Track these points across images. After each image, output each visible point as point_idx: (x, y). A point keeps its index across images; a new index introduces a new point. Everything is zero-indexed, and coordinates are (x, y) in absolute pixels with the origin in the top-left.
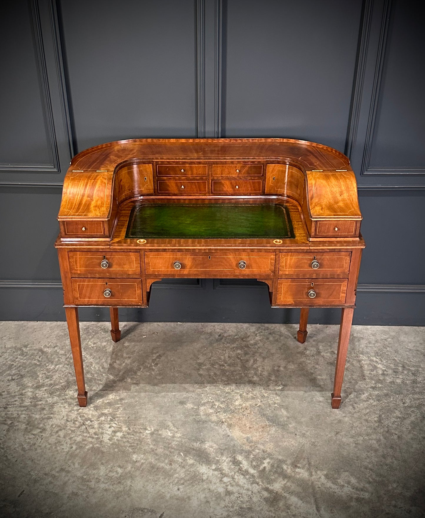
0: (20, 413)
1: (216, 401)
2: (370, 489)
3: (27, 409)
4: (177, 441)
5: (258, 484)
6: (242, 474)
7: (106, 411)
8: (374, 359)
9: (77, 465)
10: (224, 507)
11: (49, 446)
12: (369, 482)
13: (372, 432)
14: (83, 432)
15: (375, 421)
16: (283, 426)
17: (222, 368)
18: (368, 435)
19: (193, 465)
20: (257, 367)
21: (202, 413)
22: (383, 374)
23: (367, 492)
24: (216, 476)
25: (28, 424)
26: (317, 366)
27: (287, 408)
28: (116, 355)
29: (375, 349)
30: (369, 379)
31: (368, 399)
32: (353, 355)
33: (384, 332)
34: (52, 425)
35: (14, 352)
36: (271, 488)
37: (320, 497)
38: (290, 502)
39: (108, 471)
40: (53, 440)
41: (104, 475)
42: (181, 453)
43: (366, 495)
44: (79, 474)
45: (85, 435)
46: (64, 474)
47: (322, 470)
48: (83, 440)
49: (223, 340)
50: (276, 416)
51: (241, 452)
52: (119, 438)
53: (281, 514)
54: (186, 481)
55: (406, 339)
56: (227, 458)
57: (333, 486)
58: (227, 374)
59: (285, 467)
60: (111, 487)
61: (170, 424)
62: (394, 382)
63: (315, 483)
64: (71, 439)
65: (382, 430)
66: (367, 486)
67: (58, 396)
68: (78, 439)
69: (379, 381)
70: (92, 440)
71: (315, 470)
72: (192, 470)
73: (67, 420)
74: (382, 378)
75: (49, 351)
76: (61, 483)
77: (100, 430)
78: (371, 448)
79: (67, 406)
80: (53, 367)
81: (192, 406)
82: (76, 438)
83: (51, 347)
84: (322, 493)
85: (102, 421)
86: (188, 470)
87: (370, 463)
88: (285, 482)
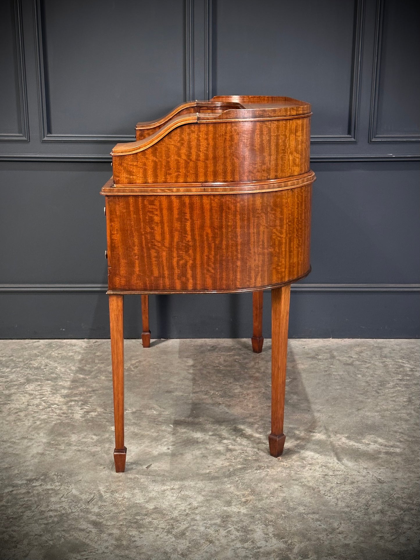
1: (210, 390)
2: (401, 446)
4: (165, 417)
6: (245, 438)
7: (76, 398)
8: (400, 361)
9: (42, 434)
10: (225, 460)
11: (7, 422)
12: (401, 442)
13: (401, 408)
14: (49, 412)
15: (404, 401)
17: (216, 368)
18: (396, 411)
19: (185, 432)
20: (260, 368)
22: (412, 370)
23: (398, 448)
24: (215, 440)
26: (332, 366)
28: (86, 361)
29: (401, 354)
30: (394, 374)
31: (394, 387)
32: (374, 358)
33: (411, 343)
34: (10, 409)
37: (342, 452)
38: (304, 455)
39: (81, 438)
40: (12, 418)
41: (76, 440)
42: (171, 425)
43: (398, 450)
44: (45, 441)
45: (51, 414)
46: (26, 441)
47: (342, 434)
48: (49, 418)
49: (216, 350)
51: (244, 423)
52: (93, 416)
53: (295, 463)
54: (177, 443)
56: (226, 427)
57: (356, 444)
58: (223, 372)
59: (297, 432)
60: (86, 449)
61: (155, 406)
63: (334, 443)
64: (33, 417)
65: (413, 407)
66: (398, 444)
67: (16, 389)
68: (43, 417)
69: (407, 375)
70: (60, 418)
71: (334, 434)
72: (184, 436)
73: (28, 405)
74: (410, 373)
75: (4, 359)
76: (23, 447)
77: (70, 411)
78: (401, 419)
79: (27, 396)
80: (8, 370)
81: (181, 394)
82: (40, 417)
83: (5, 356)
84: (343, 449)
85: (71, 405)
86: (179, 436)
87: (400, 429)
88: (298, 442)
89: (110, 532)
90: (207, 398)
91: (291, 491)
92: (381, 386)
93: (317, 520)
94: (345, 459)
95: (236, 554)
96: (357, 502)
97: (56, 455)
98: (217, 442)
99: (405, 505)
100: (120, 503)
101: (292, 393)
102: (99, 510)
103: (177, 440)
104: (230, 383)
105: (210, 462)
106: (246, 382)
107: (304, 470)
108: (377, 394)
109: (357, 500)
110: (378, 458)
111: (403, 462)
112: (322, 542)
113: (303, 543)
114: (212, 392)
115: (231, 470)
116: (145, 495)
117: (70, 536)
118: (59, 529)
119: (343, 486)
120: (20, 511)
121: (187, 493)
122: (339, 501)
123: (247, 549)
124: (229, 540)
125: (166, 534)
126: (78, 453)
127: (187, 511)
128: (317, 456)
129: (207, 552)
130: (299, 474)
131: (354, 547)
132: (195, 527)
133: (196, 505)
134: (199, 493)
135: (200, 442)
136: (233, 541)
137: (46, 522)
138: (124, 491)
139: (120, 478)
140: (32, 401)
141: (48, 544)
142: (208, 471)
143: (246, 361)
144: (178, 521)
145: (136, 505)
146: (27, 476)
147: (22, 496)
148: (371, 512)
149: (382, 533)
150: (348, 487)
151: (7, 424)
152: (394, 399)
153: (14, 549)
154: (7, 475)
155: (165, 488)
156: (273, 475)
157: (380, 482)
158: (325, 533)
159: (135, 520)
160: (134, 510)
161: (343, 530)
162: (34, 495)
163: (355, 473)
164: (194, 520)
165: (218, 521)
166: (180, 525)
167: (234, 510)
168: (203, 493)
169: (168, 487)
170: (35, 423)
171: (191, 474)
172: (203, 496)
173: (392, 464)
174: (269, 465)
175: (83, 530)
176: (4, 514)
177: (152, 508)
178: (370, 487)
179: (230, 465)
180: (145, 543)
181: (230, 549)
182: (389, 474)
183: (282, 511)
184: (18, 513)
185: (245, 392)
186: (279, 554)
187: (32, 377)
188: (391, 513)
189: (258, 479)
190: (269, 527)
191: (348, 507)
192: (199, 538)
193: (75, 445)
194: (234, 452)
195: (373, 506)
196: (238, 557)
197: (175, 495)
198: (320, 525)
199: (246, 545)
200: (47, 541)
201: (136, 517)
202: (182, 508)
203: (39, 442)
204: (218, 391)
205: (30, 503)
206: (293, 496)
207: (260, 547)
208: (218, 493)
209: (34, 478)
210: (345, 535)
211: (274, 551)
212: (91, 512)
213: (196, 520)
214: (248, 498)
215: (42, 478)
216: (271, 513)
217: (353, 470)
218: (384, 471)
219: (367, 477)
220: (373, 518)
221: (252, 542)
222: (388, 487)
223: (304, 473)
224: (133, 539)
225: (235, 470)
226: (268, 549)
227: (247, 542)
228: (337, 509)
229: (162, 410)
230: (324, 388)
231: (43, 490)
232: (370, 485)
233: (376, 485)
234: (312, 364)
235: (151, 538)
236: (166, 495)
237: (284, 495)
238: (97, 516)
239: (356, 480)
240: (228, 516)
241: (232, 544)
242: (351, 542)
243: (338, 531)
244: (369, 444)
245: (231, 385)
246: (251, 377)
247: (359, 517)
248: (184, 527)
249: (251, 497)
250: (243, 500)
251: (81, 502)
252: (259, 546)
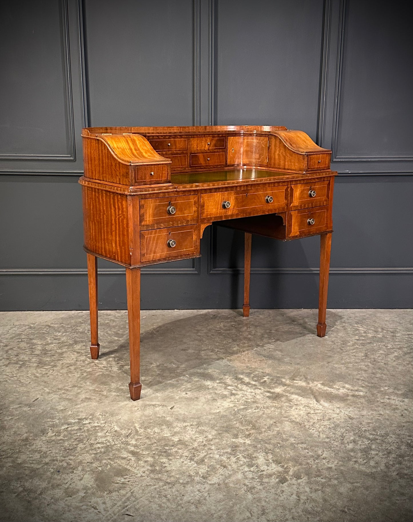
0: (31, 358)
1: (215, 348)
2: (364, 390)
3: (38, 356)
4: (182, 369)
5: (260, 389)
6: (245, 385)
8: (356, 325)
9: (88, 383)
10: (230, 402)
12: (363, 387)
13: (360, 361)
14: (93, 366)
15: (362, 356)
16: (280, 360)
17: (218, 332)
18: (357, 363)
19: (198, 381)
21: (203, 355)
22: (365, 333)
23: (361, 392)
24: (221, 386)
25: (39, 363)
27: (281, 351)
28: (119, 327)
29: (356, 321)
30: (352, 335)
31: (353, 345)
33: (363, 312)
34: (62, 364)
35: (22, 327)
36: (272, 391)
37: (319, 395)
38: (291, 398)
40: (65, 371)
41: (115, 388)
42: (187, 375)
43: (361, 394)
44: (91, 388)
45: (94, 368)
46: (76, 388)
47: (318, 381)
49: (217, 318)
50: (272, 355)
51: (242, 373)
53: (284, 404)
54: (193, 389)
55: (382, 315)
56: (229, 377)
57: (329, 389)
58: (224, 334)
59: (284, 380)
61: (174, 361)
62: (375, 337)
63: (313, 388)
64: (81, 370)
65: (369, 361)
66: (361, 388)
67: (67, 348)
68: (88, 370)
69: (362, 336)
70: (101, 370)
71: (311, 381)
72: (197, 383)
73: (77, 361)
74: (364, 335)
75: (56, 326)
76: (75, 393)
77: (109, 365)
78: (361, 369)
79: (75, 353)
80: (60, 334)
81: (193, 351)
82: (86, 370)
83: (57, 324)
84: (320, 393)
85: (110, 360)
86: (194, 384)
87: (361, 377)
88: (285, 387)
89: (145, 459)
90: (213, 354)
91: (283, 426)
92: (343, 344)
93: (305, 449)
94: (322, 401)
95: (245, 476)
96: (334, 434)
97: (100, 400)
98: (223, 388)
99: (371, 437)
100: (152, 436)
101: (277, 350)
102: (136, 442)
103: (192, 387)
104: (230, 343)
105: (219, 403)
106: (241, 342)
107: (291, 410)
108: (341, 351)
109: (334, 432)
110: (347, 400)
111: (366, 403)
112: (310, 466)
113: (296, 467)
114: (217, 350)
115: (236, 410)
116: (171, 430)
117: (115, 463)
118: (106, 458)
119: (323, 421)
120: (75, 443)
121: (203, 428)
122: (321, 434)
123: (253, 472)
124: (239, 465)
125: (189, 461)
126: (117, 397)
127: (204, 443)
128: (300, 398)
129: (222, 475)
130: (288, 413)
131: (336, 470)
132: (211, 455)
133: (211, 437)
134: (212, 428)
135: (210, 389)
136: (242, 466)
137: (95, 452)
138: (154, 427)
139: (151, 417)
140: (80, 357)
141: (97, 470)
142: (218, 411)
143: (240, 326)
144: (197, 450)
145: (164, 439)
146: (79, 416)
147: (75, 432)
148: (346, 442)
149: (356, 458)
150: (326, 423)
151: (61, 376)
152: (354, 354)
153: (71, 474)
154: (63, 415)
155: (186, 424)
156: (269, 414)
157: (351, 418)
158: (312, 459)
159: (164, 450)
160: (163, 442)
161: (326, 456)
162: (84, 431)
163: (331, 411)
164: (210, 449)
165: (229, 450)
166: (199, 453)
167: (241, 441)
168: (216, 428)
169: (189, 424)
170: (83, 374)
171: (205, 414)
172: (216, 430)
173: (358, 404)
174: (265, 406)
175: (124, 458)
176: (62, 446)
177: (177, 440)
178: (343, 422)
179: (235, 406)
180: (173, 468)
181: (240, 473)
182: (357, 412)
183: (278, 441)
184: (73, 445)
185: (241, 350)
186: (278, 476)
187: (79, 340)
188: (361, 442)
189: (257, 417)
190: (269, 454)
191: (328, 438)
192: (215, 464)
193: (115, 392)
194: (237, 396)
195: (347, 437)
196: (246, 478)
197: (194, 430)
198: (308, 453)
199: (252, 469)
200: (97, 467)
201: (165, 448)
202: (200, 440)
203: (87, 389)
204: (221, 349)
205: (81, 437)
206: (285, 429)
207: (263, 471)
208: (227, 428)
209: (84, 417)
210: (328, 460)
211: (274, 474)
212: (129, 444)
213: (212, 450)
214: (251, 432)
215: (90, 417)
216: (269, 443)
217: (329, 409)
218: (353, 410)
219: (340, 415)
220: (348, 447)
221: (257, 466)
222: (358, 422)
223: (292, 412)
224: (164, 465)
225: (238, 410)
226: (269, 472)
227: (253, 466)
228: (320, 440)
229: (179, 363)
230: (301, 346)
231: (91, 427)
232: (343, 420)
233: (348, 421)
234: (290, 328)
235: (178, 464)
236: (187, 430)
237: (278, 429)
238: (134, 447)
239: (332, 417)
240: (236, 446)
241: (241, 468)
242: (333, 466)
243: (322, 457)
244: (339, 389)
245: (230, 344)
246: (245, 338)
247: (337, 446)
248: (203, 455)
249: (252, 431)
250: (247, 433)
251: (122, 436)
252: (262, 469)
